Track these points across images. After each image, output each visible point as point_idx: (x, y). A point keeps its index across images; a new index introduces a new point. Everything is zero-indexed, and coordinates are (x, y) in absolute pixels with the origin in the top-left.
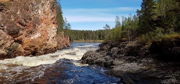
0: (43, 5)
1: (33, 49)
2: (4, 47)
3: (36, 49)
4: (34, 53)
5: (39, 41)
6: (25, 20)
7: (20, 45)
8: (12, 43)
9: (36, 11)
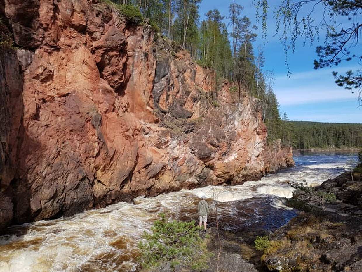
0: (241, 113)
1: (227, 176)
2: (194, 174)
3: (231, 176)
4: (229, 181)
5: (235, 165)
6: (217, 139)
7: (212, 171)
8: (203, 169)
9: (232, 123)
